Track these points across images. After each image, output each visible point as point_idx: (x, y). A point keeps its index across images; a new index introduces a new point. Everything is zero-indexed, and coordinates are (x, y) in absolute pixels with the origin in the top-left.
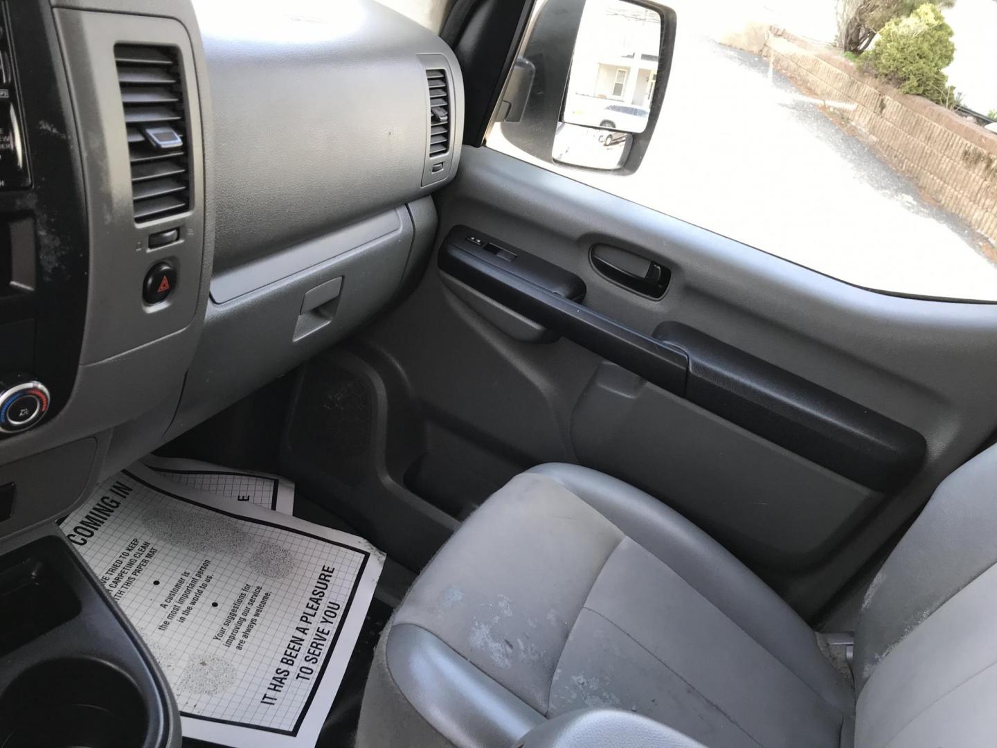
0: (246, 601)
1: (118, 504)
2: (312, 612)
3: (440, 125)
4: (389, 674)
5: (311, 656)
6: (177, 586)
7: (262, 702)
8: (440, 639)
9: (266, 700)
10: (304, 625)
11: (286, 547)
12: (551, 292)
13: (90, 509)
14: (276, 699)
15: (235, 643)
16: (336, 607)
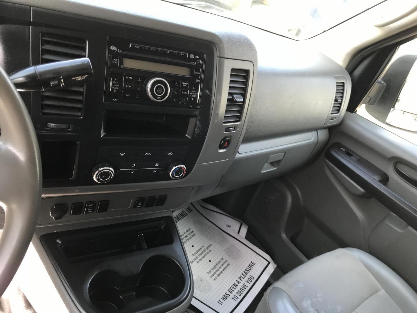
0: (221, 264)
1: (187, 215)
2: (243, 276)
3: (338, 103)
4: (268, 303)
5: (239, 293)
6: (199, 250)
7: (218, 302)
8: (290, 298)
9: (219, 302)
10: (239, 280)
11: (240, 249)
12: (371, 177)
13: (178, 213)
14: (223, 303)
15: (214, 277)
16: (253, 278)
